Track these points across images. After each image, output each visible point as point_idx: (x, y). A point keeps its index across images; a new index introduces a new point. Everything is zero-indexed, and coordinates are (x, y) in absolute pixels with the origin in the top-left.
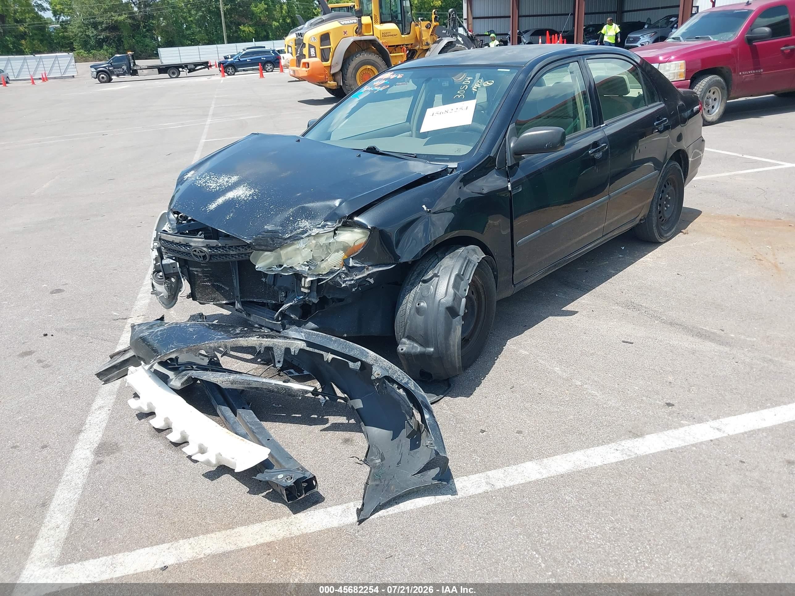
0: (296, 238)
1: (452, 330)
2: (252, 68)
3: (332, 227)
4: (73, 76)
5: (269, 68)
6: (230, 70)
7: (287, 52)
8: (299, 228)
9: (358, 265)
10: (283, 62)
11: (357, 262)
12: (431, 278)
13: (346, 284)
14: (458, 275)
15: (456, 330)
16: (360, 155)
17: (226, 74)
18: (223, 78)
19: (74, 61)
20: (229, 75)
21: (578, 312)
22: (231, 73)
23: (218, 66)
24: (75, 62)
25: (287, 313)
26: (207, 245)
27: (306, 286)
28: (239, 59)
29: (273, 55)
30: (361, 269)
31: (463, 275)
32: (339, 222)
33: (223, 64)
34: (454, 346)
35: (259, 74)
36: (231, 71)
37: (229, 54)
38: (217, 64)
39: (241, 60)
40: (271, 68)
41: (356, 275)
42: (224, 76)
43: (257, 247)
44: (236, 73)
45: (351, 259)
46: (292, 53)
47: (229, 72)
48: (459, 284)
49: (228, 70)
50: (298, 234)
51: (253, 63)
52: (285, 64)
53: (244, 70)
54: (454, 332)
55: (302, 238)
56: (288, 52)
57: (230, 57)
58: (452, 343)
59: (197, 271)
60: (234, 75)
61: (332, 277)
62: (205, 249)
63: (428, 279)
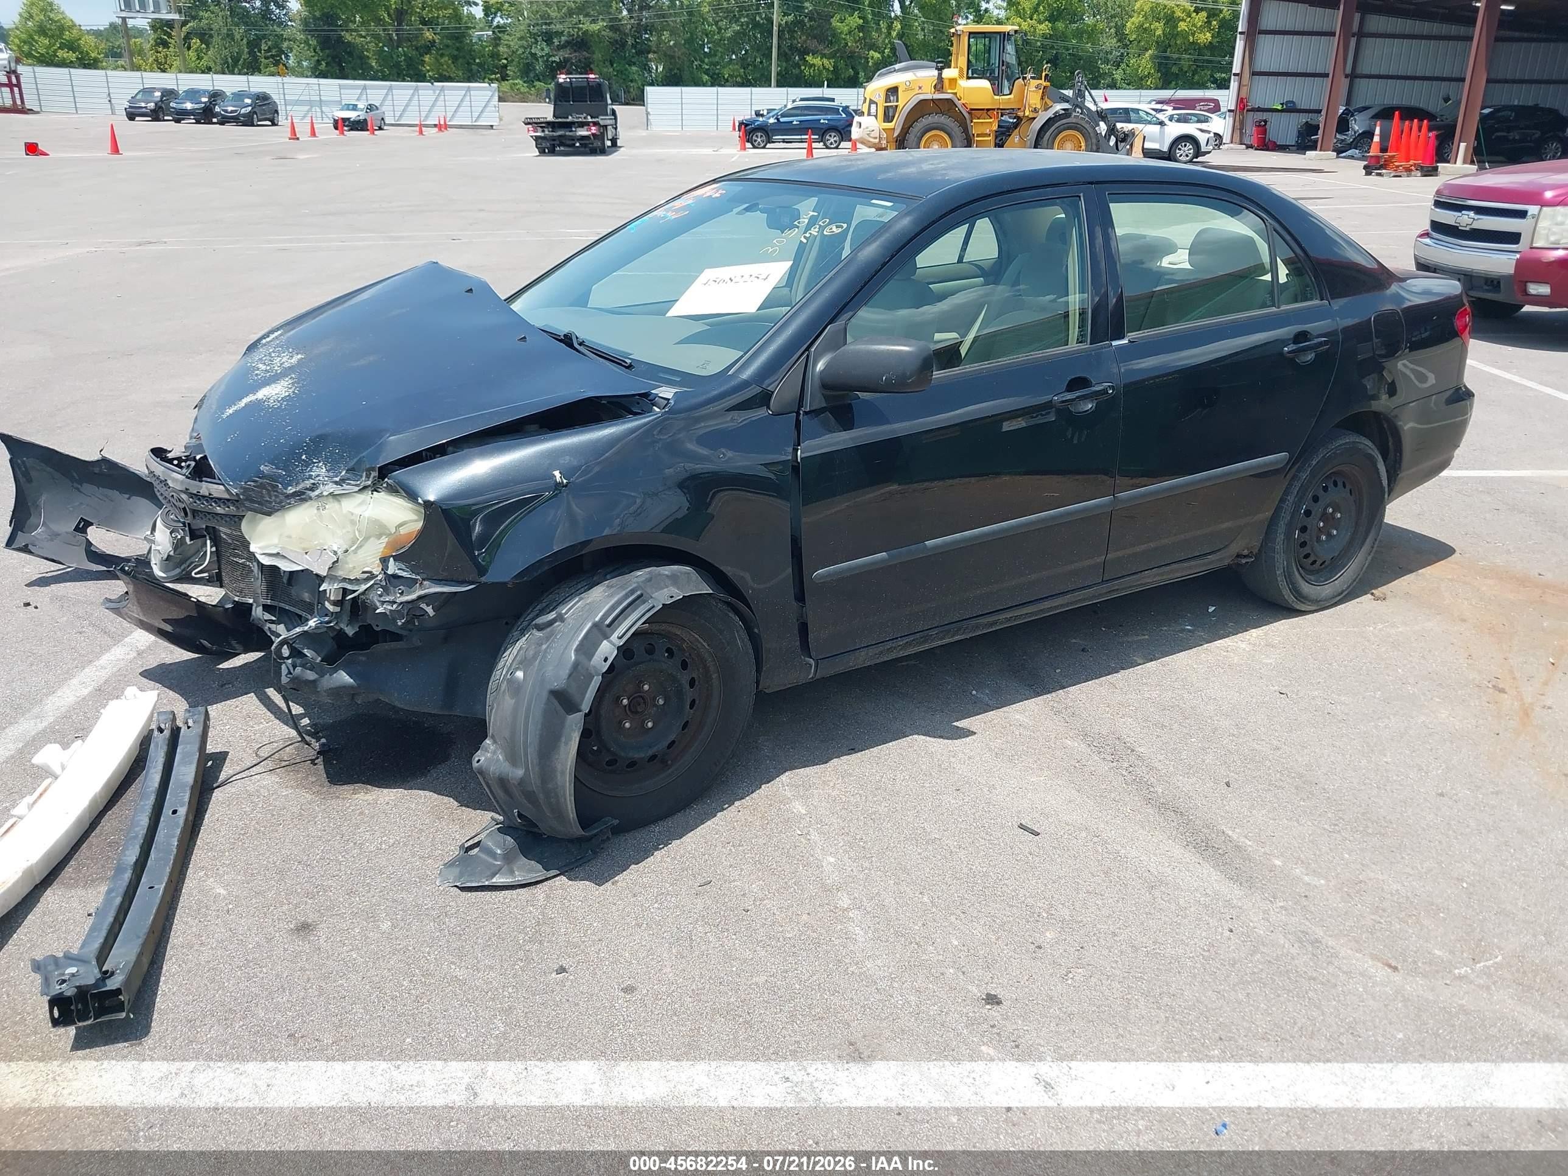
0: (301, 497)
1: (563, 740)
2: (799, 137)
3: (356, 485)
4: (492, 126)
5: (832, 140)
6: (759, 138)
7: (866, 113)
8: (310, 477)
9: (404, 574)
10: (855, 132)
11: (403, 567)
12: (551, 623)
13: (385, 609)
14: (596, 625)
15: (571, 740)
16: (525, 338)
17: (748, 145)
18: (743, 152)
19: (496, 98)
20: (754, 147)
21: (975, 733)
22: (759, 144)
23: (737, 129)
24: (499, 101)
25: (297, 646)
26: (187, 489)
27: (332, 598)
28: (778, 119)
29: (844, 116)
30: (411, 583)
31: (609, 626)
32: (368, 477)
33: (746, 125)
34: (563, 773)
35: (805, 151)
36: (759, 140)
37: (763, 108)
38: (737, 124)
39: (782, 120)
40: (836, 142)
41: (402, 594)
42: (744, 148)
43: (247, 504)
44: (769, 146)
45: (391, 559)
46: (876, 116)
47: (755, 141)
48: (597, 646)
49: (754, 138)
50: (307, 489)
51: (802, 129)
52: (861, 138)
53: (784, 141)
54: (566, 744)
55: (311, 498)
56: (869, 114)
57: (765, 113)
58: (559, 767)
59: (225, 534)
60: (764, 147)
61: (363, 587)
62: (184, 496)
63: (543, 624)
